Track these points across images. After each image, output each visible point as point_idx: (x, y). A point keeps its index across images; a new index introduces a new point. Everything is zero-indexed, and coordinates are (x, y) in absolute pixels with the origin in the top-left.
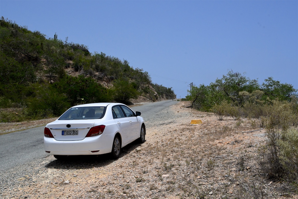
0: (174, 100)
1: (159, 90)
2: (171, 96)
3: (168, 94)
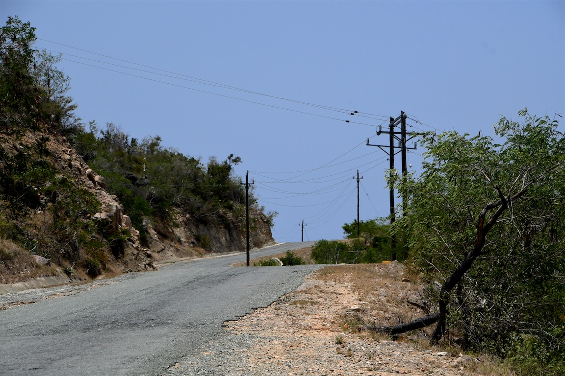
0: (255, 253)
1: (133, 179)
2: (229, 227)
3: (206, 207)
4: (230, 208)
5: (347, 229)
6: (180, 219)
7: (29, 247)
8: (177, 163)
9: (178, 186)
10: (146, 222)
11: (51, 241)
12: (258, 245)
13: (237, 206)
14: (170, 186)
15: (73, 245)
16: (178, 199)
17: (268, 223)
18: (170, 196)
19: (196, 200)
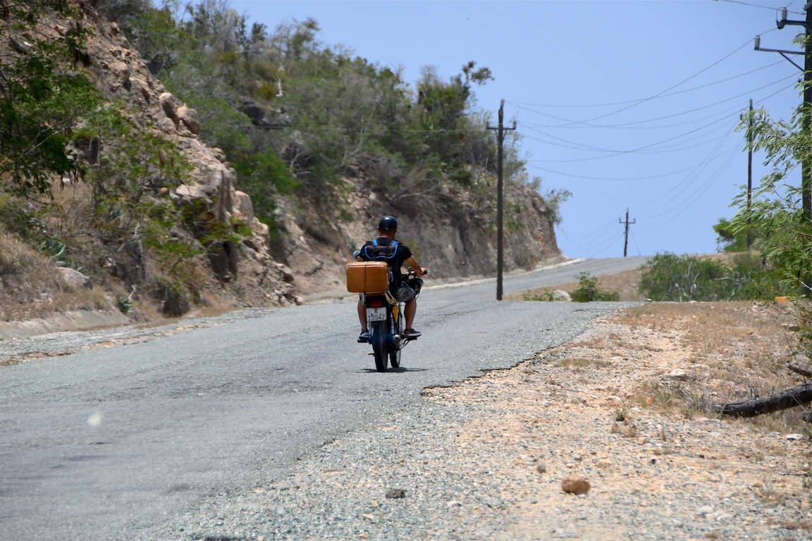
4: (465, 180)
5: (724, 231)
6: (355, 203)
7: (50, 249)
8: (351, 80)
9: (352, 128)
10: (284, 207)
11: (88, 241)
12: (525, 262)
13: (482, 177)
14: (335, 130)
15: (132, 250)
16: (350, 159)
17: (549, 215)
18: (334, 152)
19: (390, 162)
